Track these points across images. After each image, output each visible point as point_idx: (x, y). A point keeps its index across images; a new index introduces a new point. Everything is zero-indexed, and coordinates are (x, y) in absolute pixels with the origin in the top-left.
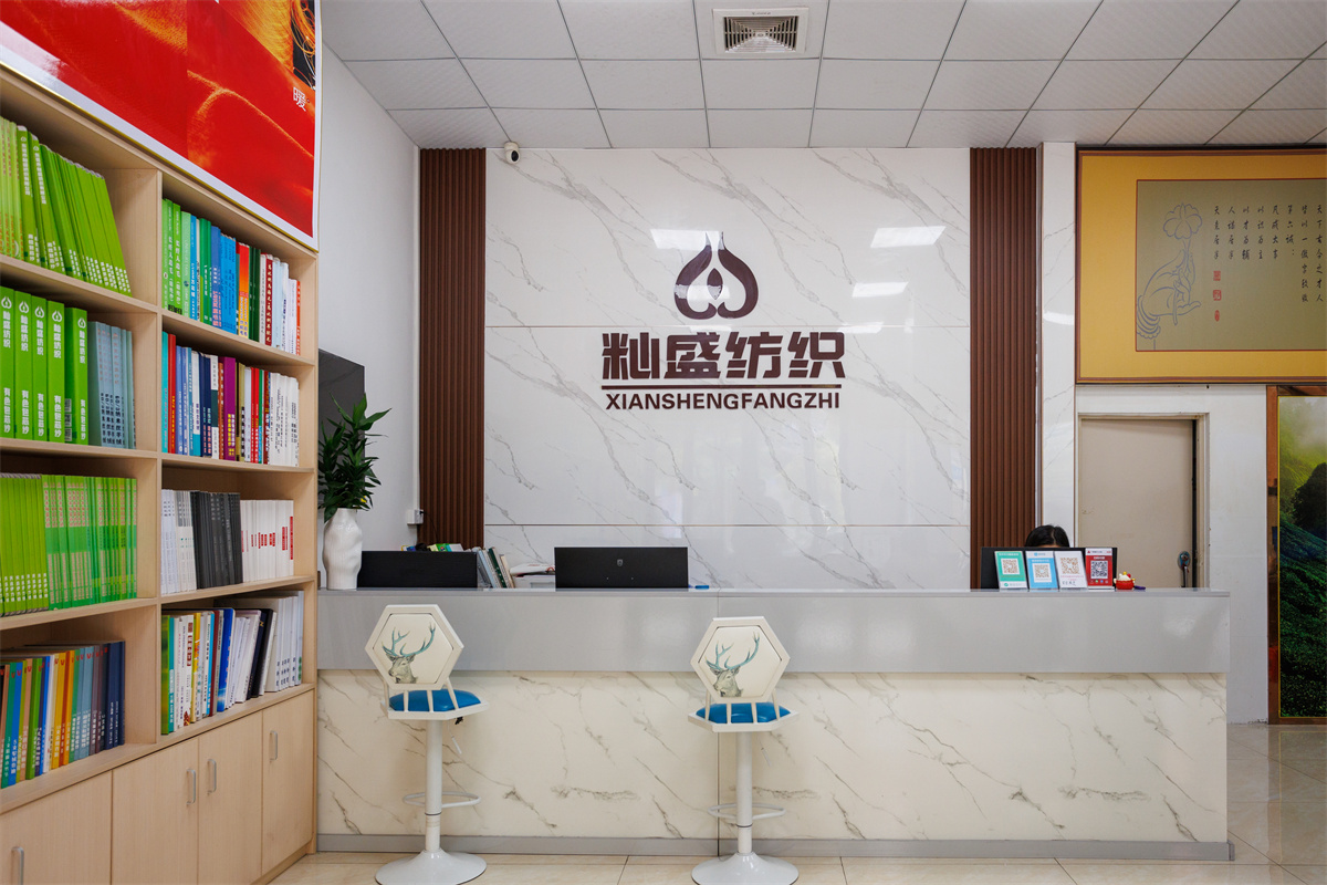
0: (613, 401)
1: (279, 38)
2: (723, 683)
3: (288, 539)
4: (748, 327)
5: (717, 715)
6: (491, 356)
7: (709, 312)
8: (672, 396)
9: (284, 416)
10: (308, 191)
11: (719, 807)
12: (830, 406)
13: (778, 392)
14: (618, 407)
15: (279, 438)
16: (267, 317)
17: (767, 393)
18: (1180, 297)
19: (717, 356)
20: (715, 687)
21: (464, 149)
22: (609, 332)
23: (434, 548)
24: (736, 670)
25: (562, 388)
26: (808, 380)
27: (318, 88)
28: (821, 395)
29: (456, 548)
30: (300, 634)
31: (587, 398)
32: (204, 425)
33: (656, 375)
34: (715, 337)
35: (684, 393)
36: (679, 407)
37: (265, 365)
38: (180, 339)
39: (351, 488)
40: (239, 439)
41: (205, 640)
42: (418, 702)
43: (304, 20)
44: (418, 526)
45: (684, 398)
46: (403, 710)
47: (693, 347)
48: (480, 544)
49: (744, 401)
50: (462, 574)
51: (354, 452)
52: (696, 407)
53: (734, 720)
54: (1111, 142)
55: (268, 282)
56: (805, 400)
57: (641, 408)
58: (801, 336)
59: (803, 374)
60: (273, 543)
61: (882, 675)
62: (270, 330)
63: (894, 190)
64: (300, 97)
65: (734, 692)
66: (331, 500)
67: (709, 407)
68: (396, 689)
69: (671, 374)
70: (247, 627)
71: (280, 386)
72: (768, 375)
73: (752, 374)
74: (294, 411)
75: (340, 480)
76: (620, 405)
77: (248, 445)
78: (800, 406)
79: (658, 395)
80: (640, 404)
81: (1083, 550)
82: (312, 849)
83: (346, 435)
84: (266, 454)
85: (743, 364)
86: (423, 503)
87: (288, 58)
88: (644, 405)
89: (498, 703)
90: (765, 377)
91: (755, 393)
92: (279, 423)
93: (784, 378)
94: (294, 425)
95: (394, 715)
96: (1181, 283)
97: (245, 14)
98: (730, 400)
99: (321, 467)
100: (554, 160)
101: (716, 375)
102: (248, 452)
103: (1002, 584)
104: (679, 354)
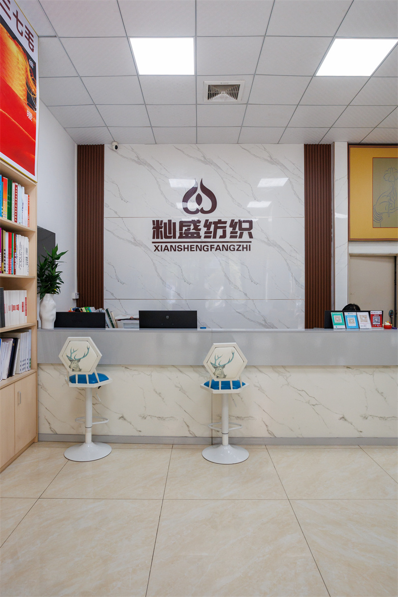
0: (157, 248)
1: (21, 88)
2: (218, 372)
3: (25, 307)
4: (213, 217)
5: (215, 385)
6: (106, 230)
7: (197, 212)
8: (181, 246)
9: (23, 254)
10: (33, 156)
11: (212, 424)
12: (247, 250)
13: (225, 244)
14: (159, 251)
15: (20, 263)
16: (15, 210)
17: (221, 245)
18: (391, 206)
19: (200, 230)
20: (214, 374)
21: (95, 145)
22: (155, 219)
23: (84, 310)
24: (224, 366)
25: (136, 243)
26: (237, 239)
27: (37, 112)
28: (243, 245)
29: (92, 310)
30: (30, 348)
31: (146, 247)
33: (175, 237)
34: (199, 222)
35: (186, 245)
36: (184, 250)
37: (14, 231)
39: (51, 285)
40: (3, 263)
42: (82, 379)
43: (32, 82)
44: (77, 299)
45: (186, 247)
46: (75, 383)
47: (190, 226)
48: (102, 307)
49: (211, 248)
50: (98, 322)
51: (53, 269)
52: (191, 250)
53: (222, 388)
54: (362, 142)
55: (16, 195)
56: (236, 247)
57: (168, 251)
58: (235, 221)
59: (236, 237)
60: (18, 309)
61: (284, 367)
62: (17, 216)
63: (272, 161)
64: (30, 115)
65: (223, 376)
66: (43, 290)
67: (197, 250)
68: (72, 374)
69: (181, 237)
70: (7, 346)
71: (20, 240)
72: (221, 237)
73: (215, 237)
74: (27, 252)
75: (46, 281)
76: (160, 250)
77: (7, 266)
78: (234, 250)
79: (175, 246)
80: (168, 249)
81: (369, 312)
82: (37, 440)
83: (49, 262)
84: (15, 270)
85: (211, 232)
86: (79, 290)
87: (25, 97)
88: (170, 250)
89: (116, 378)
90: (220, 238)
91: (216, 245)
92: (20, 256)
93: (228, 239)
94: (27, 258)
95: (71, 385)
96: (391, 200)
97: (6, 76)
98: (205, 247)
99: (38, 276)
100: (132, 149)
101: (200, 237)
102: (7, 269)
103: (335, 327)
104: (184, 228)
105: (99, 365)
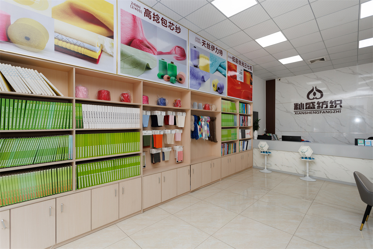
0: (296, 113)
3: (250, 134)
4: (321, 100)
5: (302, 158)
6: (276, 108)
8: (306, 112)
10: (252, 97)
12: (339, 112)
13: (327, 111)
15: (249, 123)
17: (325, 111)
19: (315, 105)
20: (302, 154)
21: (272, 80)
22: (295, 103)
23: (267, 134)
24: (305, 152)
25: (287, 112)
27: (253, 85)
28: (337, 111)
29: (271, 135)
30: (251, 144)
31: (291, 113)
32: (242, 123)
33: (303, 109)
34: (314, 102)
36: (308, 114)
37: (248, 116)
38: (240, 115)
41: (242, 144)
42: (264, 152)
44: (266, 131)
45: (309, 112)
47: (310, 104)
48: (275, 134)
49: (320, 112)
50: (269, 138)
52: (311, 114)
53: (305, 159)
55: (248, 107)
56: (333, 111)
58: (332, 101)
59: (333, 107)
60: (248, 134)
62: (248, 112)
63: (354, 73)
64: (251, 87)
65: (305, 155)
66: (254, 129)
67: (313, 113)
68: (261, 151)
69: (306, 108)
70: (246, 143)
71: (249, 118)
73: (322, 108)
75: (255, 127)
77: (246, 124)
78: (332, 113)
79: (304, 112)
80: (300, 114)
82: (252, 167)
83: (256, 122)
84: (248, 125)
85: (320, 106)
86: (266, 128)
87: (250, 83)
89: (274, 153)
90: (325, 108)
91: (323, 111)
92: (249, 121)
93: (329, 108)
95: (261, 153)
98: (318, 112)
99: (253, 126)
100: (286, 79)
101: (315, 108)
103: (358, 145)
104: (308, 106)
105: (268, 149)
